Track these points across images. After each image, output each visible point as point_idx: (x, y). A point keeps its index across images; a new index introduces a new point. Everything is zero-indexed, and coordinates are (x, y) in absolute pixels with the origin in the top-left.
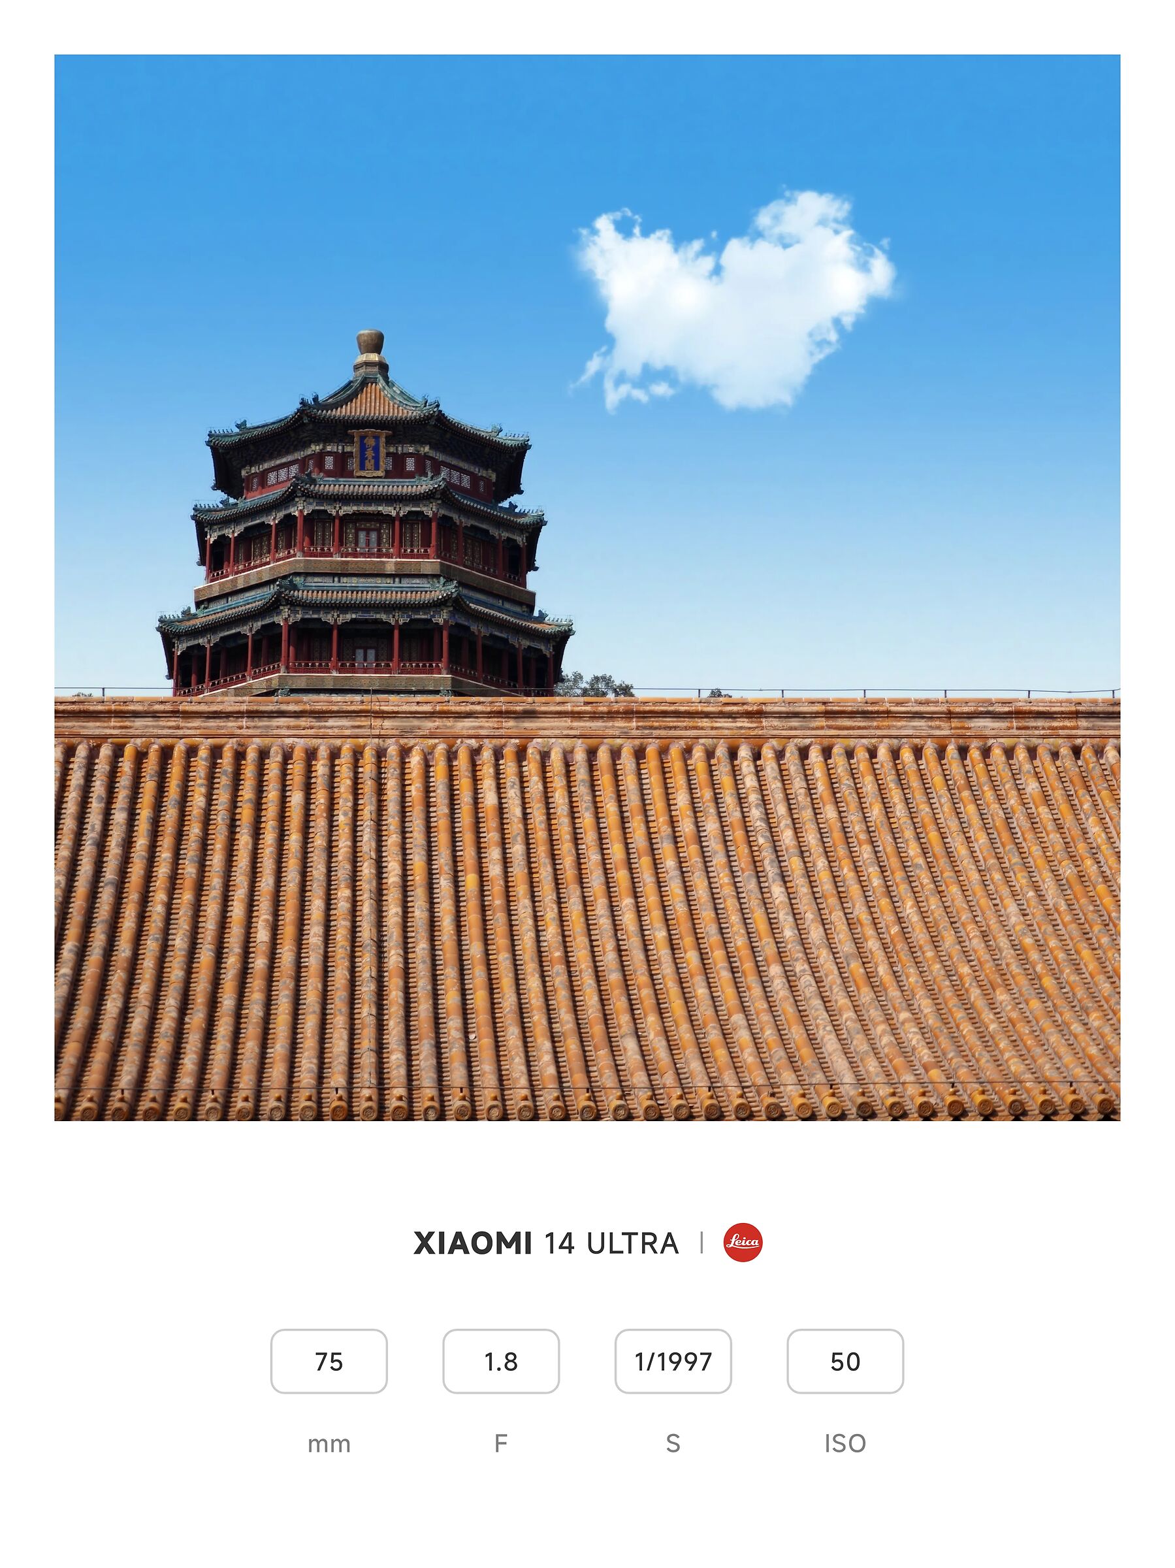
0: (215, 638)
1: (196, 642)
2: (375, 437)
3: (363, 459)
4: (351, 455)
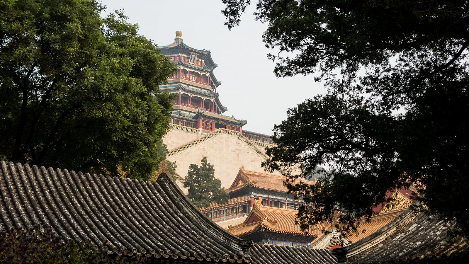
2: (195, 55)
3: (191, 60)
4: (188, 58)
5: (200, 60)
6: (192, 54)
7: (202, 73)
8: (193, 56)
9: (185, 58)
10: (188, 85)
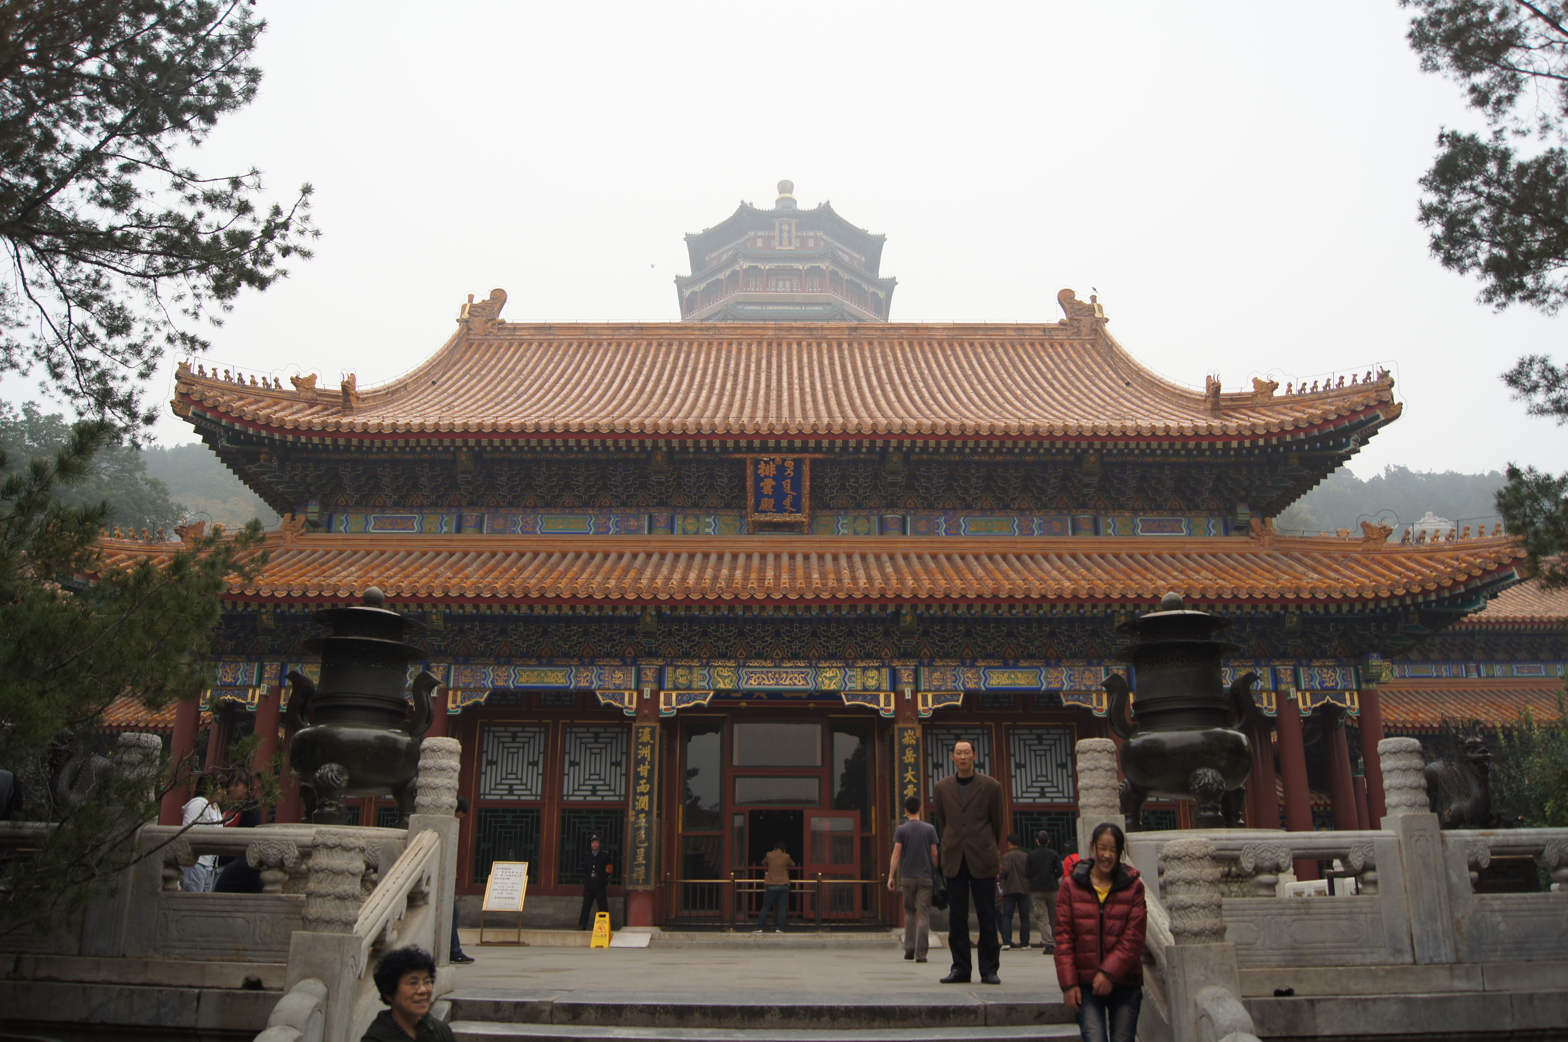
3: (781, 239)
4: (773, 237)
5: (811, 234)
7: (808, 266)
9: (768, 240)
10: (762, 304)
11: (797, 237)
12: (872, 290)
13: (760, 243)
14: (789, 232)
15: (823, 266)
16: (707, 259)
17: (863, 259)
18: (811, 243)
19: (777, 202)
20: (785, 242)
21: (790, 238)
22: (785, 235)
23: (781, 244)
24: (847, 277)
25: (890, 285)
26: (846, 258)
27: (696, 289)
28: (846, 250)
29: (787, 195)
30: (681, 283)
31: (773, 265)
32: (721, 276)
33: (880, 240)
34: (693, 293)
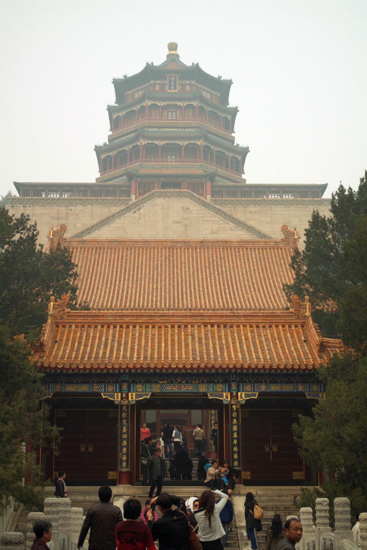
0: (116, 152)
1: (108, 154)
2: (175, 77)
3: (170, 85)
4: (165, 84)
5: (188, 82)
6: (170, 77)
7: (186, 103)
8: (173, 79)
9: (162, 86)
10: (159, 127)
11: (180, 84)
12: (223, 115)
13: (157, 88)
14: (175, 82)
15: (195, 104)
16: (126, 94)
17: (219, 95)
18: (188, 88)
19: (168, 56)
20: (172, 87)
21: (175, 85)
22: (173, 83)
23: (170, 89)
24: (209, 109)
25: (235, 111)
26: (208, 96)
27: (120, 114)
28: (209, 90)
29: (174, 52)
30: (111, 110)
31: (165, 103)
32: (135, 108)
33: (229, 84)
34: (118, 116)
